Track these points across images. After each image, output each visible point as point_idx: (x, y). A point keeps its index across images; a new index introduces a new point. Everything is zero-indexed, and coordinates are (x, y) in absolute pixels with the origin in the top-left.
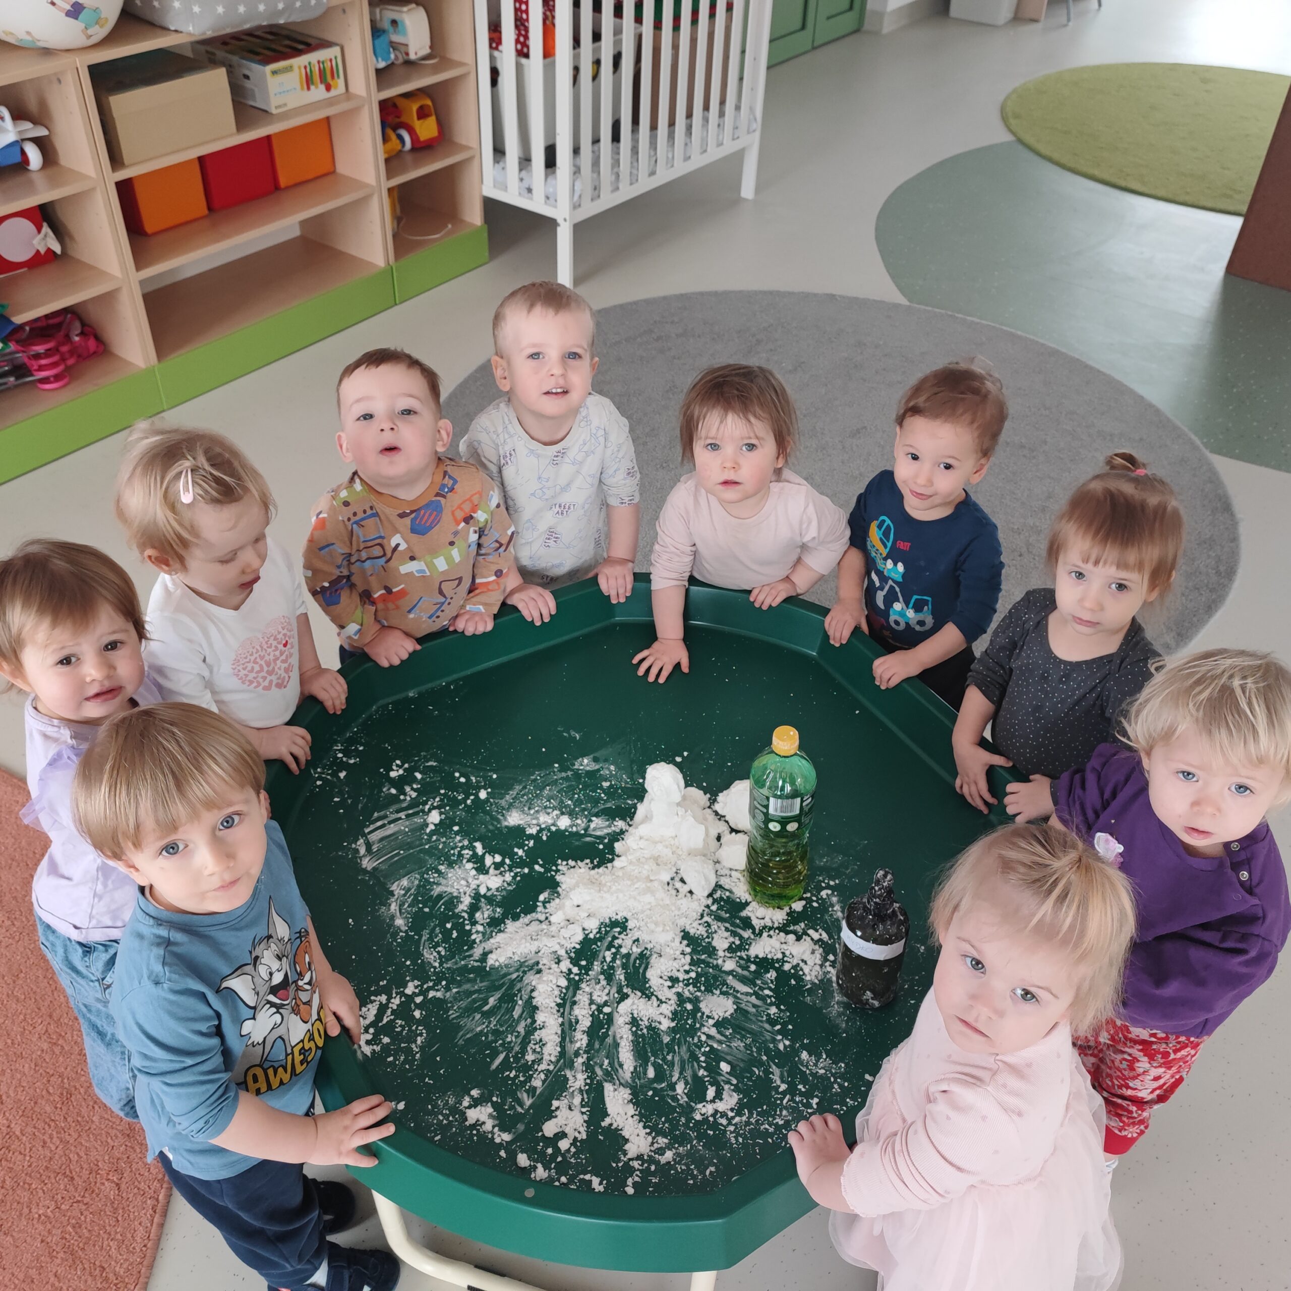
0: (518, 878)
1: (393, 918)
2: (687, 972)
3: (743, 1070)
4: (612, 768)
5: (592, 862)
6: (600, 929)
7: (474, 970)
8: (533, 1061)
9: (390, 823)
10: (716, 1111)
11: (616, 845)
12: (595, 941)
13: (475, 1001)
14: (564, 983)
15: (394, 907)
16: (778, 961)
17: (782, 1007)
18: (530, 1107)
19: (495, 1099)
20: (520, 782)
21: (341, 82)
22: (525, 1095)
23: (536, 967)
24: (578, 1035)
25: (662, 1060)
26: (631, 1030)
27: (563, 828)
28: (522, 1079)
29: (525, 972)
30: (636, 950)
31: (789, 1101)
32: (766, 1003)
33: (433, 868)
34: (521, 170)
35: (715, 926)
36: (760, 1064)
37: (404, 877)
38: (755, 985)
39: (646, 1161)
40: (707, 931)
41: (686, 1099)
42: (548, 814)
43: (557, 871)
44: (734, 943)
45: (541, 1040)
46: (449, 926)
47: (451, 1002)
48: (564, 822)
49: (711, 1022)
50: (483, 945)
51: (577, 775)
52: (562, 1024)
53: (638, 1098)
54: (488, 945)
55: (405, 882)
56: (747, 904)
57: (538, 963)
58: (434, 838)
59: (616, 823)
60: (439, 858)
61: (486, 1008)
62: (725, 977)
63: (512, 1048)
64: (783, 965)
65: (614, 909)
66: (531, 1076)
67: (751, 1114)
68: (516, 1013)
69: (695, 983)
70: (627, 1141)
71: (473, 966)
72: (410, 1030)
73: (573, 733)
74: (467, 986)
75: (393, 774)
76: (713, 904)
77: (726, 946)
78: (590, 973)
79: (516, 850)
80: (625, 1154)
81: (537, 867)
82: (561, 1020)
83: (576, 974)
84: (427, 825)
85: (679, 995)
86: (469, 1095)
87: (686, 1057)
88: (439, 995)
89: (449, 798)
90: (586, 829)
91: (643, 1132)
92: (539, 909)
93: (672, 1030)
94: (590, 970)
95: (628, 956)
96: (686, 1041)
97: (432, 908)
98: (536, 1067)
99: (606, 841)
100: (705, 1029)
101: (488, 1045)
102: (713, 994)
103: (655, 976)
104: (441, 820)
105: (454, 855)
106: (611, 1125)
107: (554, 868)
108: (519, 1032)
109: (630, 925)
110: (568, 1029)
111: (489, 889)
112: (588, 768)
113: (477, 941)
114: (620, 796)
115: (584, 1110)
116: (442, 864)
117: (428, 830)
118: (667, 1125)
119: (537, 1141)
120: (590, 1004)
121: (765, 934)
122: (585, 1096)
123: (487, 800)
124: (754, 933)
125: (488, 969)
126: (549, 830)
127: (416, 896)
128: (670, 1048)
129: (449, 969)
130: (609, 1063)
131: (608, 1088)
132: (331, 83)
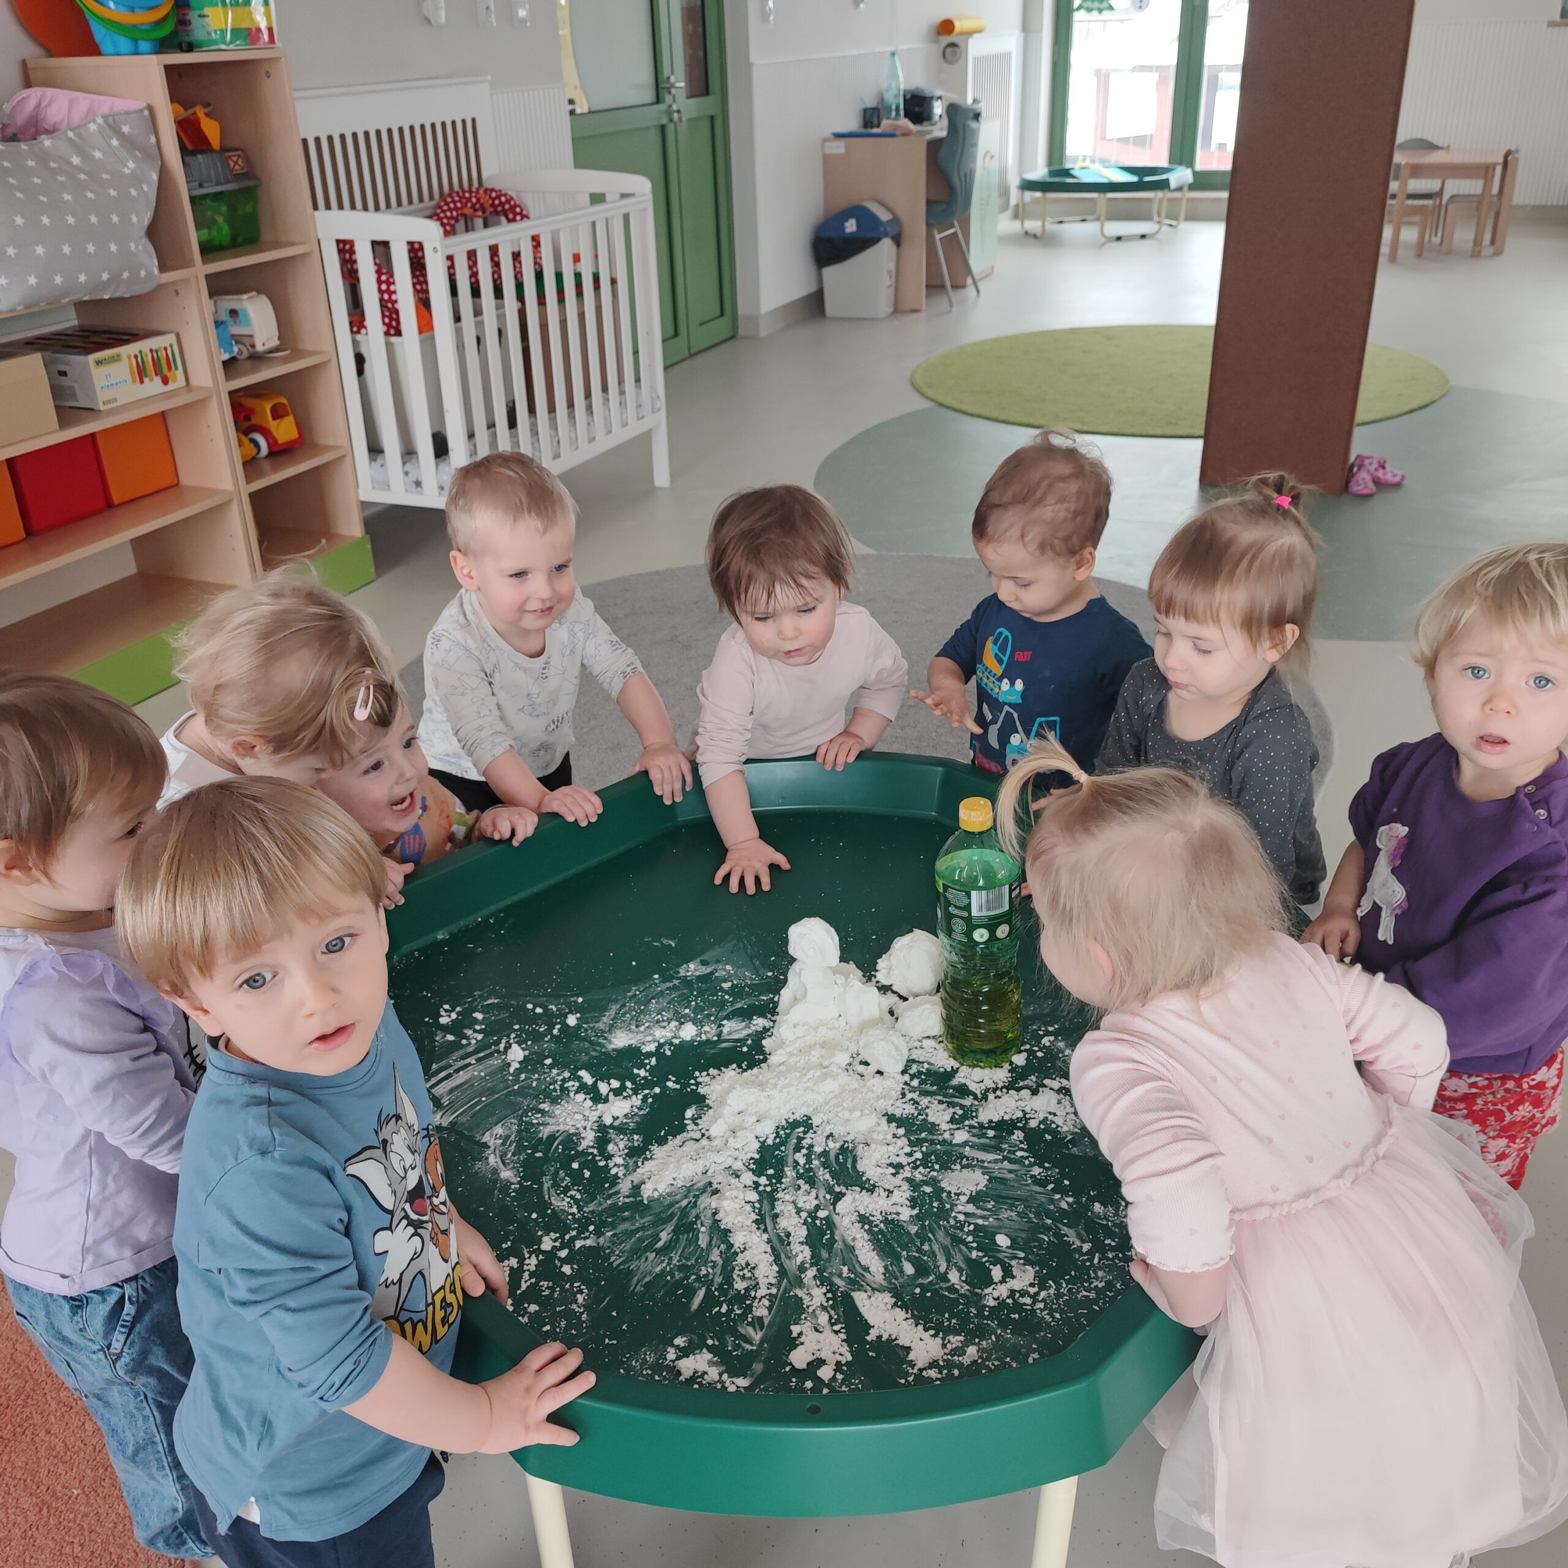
0: (650, 1100)
1: (495, 1171)
2: (910, 1155)
3: (1027, 1241)
4: (728, 967)
5: (740, 1067)
6: (777, 1133)
7: (626, 1207)
8: (747, 1289)
9: (457, 1071)
10: (1013, 1292)
11: (764, 1042)
12: (776, 1146)
13: (641, 1240)
14: (753, 1196)
15: (493, 1160)
16: (1019, 1120)
17: (1046, 1165)
18: (762, 1342)
19: (710, 1342)
20: (616, 1001)
21: (180, 372)
22: (750, 1329)
23: (709, 1189)
24: (796, 1248)
25: (917, 1252)
26: (863, 1227)
27: (688, 1038)
28: (739, 1312)
29: (696, 1197)
30: (834, 1146)
31: (1100, 1260)
32: (1024, 1165)
33: (532, 1109)
34: (404, 464)
35: (924, 1101)
36: (1047, 1229)
37: (496, 1124)
38: (1002, 1150)
39: (944, 1367)
40: (916, 1108)
41: (968, 1287)
42: (664, 1027)
43: (698, 1084)
44: (955, 1113)
45: (748, 1264)
46: (575, 1165)
47: (609, 1248)
48: (688, 1032)
49: (963, 1199)
50: (630, 1178)
51: (685, 981)
52: (769, 1241)
53: (902, 1299)
54: (636, 1177)
55: (499, 1130)
56: (955, 1071)
57: (710, 1184)
58: (523, 1076)
59: (755, 1022)
60: (537, 1097)
61: (659, 1245)
62: (961, 1150)
63: (712, 1281)
64: (1027, 1123)
65: (788, 1107)
66: (751, 1306)
67: (1058, 1286)
68: (703, 1241)
69: (925, 1162)
70: (908, 1349)
71: (625, 1203)
72: (562, 1289)
73: (665, 941)
74: (626, 1226)
75: (443, 1020)
76: (912, 1079)
77: (948, 1118)
78: (784, 1180)
79: (636, 1071)
80: (912, 1364)
81: (670, 1084)
82: (765, 1236)
83: (765, 1186)
84: (509, 1065)
85: (909, 1180)
86: (673, 1345)
87: (947, 1242)
88: (589, 1242)
89: (527, 1032)
90: (719, 1035)
91: (926, 1336)
92: (688, 1128)
93: (918, 1218)
94: (782, 1177)
95: (825, 1153)
96: (939, 1226)
97: (546, 1152)
98: (753, 1294)
99: (749, 1042)
100: (960, 1208)
101: (678, 1284)
102: (953, 1171)
103: (870, 1165)
104: (525, 1057)
105: (555, 1090)
106: (880, 1337)
107: (692, 1081)
108: (714, 1262)
109: (816, 1121)
110: (779, 1246)
111: (615, 1118)
112: (697, 973)
113: (620, 1174)
114: (749, 995)
115: (837, 1328)
116: (544, 1102)
117: (512, 1070)
118: (954, 1321)
119: (787, 1377)
120: (798, 1213)
121: (991, 1096)
122: (832, 1313)
123: (578, 1027)
124: (976, 1098)
125: (646, 1202)
126: (671, 1044)
127: (519, 1142)
128: (922, 1236)
129: (592, 1212)
130: (849, 1270)
131: (860, 1298)
132: (168, 375)
